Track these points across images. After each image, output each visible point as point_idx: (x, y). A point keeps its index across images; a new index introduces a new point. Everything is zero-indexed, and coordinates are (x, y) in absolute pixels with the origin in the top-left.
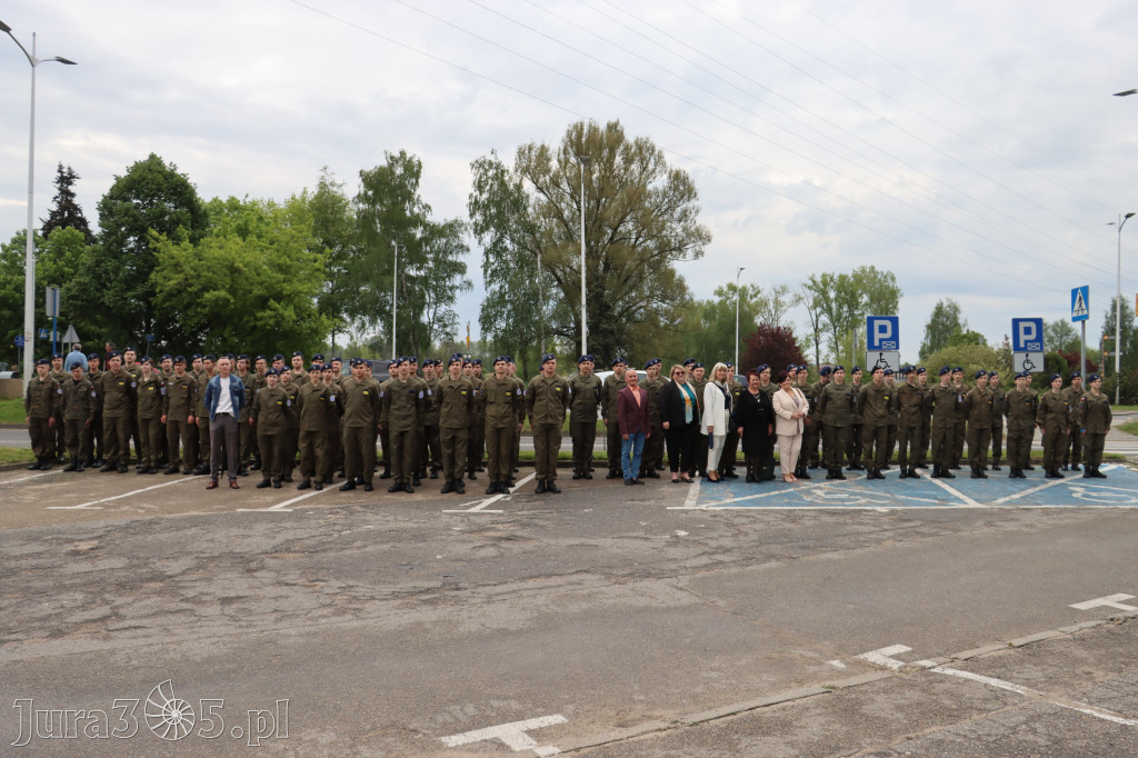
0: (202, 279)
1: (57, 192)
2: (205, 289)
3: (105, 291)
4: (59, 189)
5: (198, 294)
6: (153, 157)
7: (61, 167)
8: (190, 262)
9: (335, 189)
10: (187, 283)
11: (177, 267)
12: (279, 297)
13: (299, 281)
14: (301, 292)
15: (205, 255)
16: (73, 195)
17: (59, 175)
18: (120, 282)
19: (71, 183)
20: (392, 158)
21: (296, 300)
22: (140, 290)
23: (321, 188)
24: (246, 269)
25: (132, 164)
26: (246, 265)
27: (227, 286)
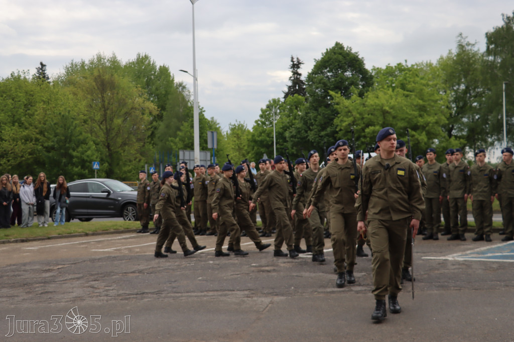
0: (365, 120)
1: (291, 74)
2: (367, 126)
3: (309, 132)
4: (292, 72)
5: (363, 130)
6: (337, 44)
7: (292, 58)
8: (358, 109)
9: (469, 47)
10: (354, 123)
11: (349, 113)
12: (415, 128)
13: (429, 115)
14: (429, 123)
15: (367, 103)
16: (300, 75)
17: (292, 63)
18: (317, 126)
19: (298, 67)
20: (508, 18)
21: (427, 128)
22: (329, 130)
23: (459, 49)
24: (392, 110)
25: (325, 51)
26: (392, 108)
27: (380, 123)
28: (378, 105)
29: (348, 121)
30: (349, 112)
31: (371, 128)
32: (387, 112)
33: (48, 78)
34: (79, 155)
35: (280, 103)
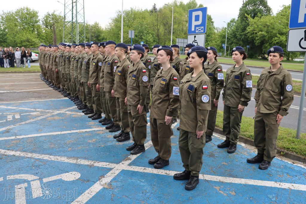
0: (259, 28)
12: (281, 34)
18: (240, 30)
26: (271, 24)
27: (265, 30)
28: (265, 22)
29: (252, 28)
30: (253, 25)
31: (260, 32)
32: (269, 26)
33: (157, 9)
34: (145, 38)
35: (236, 20)
